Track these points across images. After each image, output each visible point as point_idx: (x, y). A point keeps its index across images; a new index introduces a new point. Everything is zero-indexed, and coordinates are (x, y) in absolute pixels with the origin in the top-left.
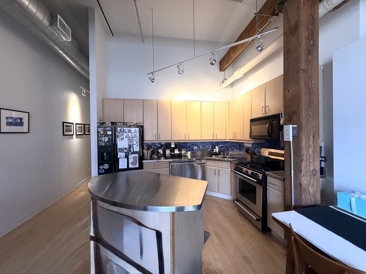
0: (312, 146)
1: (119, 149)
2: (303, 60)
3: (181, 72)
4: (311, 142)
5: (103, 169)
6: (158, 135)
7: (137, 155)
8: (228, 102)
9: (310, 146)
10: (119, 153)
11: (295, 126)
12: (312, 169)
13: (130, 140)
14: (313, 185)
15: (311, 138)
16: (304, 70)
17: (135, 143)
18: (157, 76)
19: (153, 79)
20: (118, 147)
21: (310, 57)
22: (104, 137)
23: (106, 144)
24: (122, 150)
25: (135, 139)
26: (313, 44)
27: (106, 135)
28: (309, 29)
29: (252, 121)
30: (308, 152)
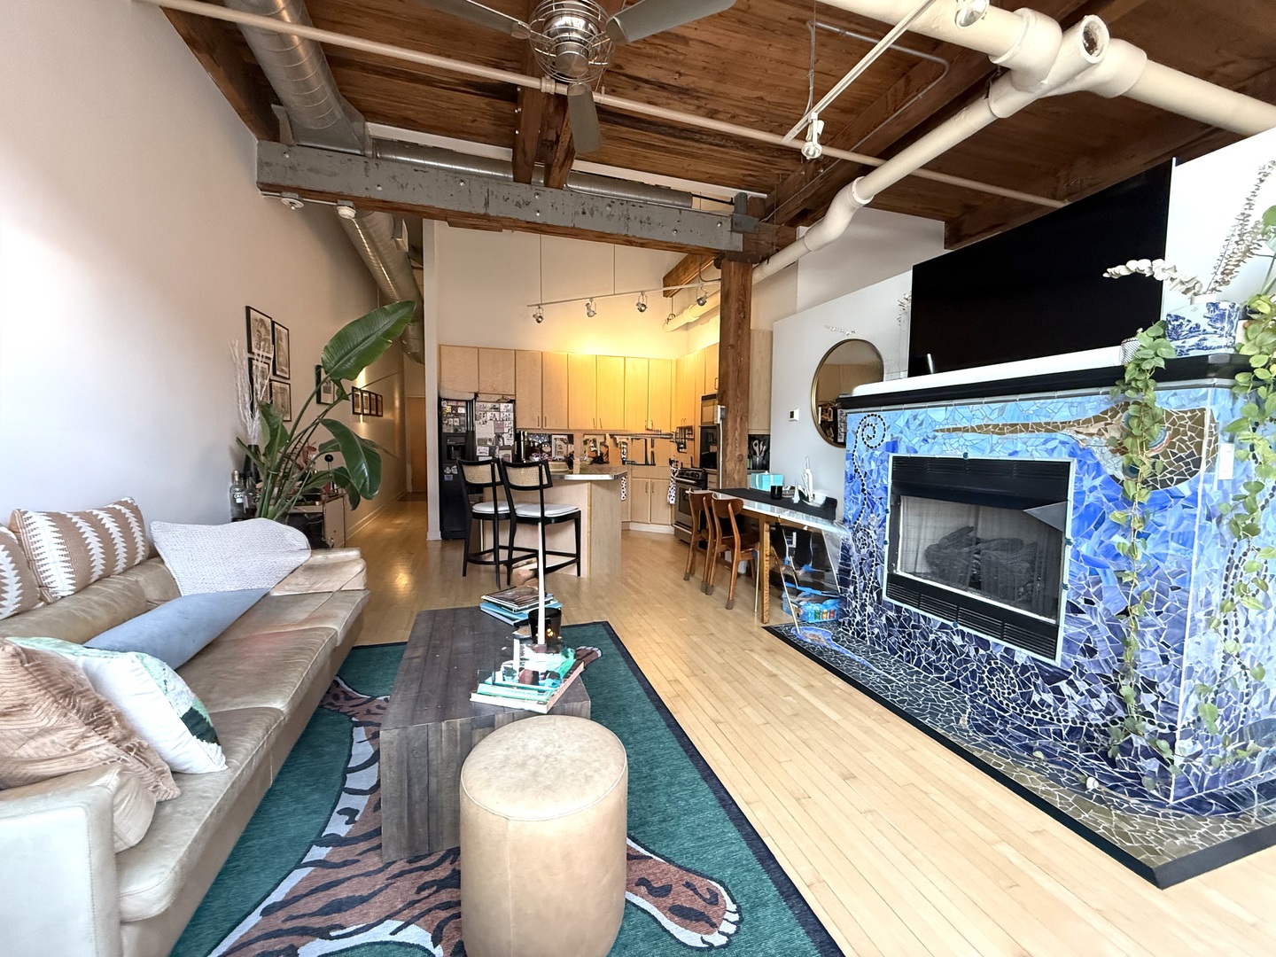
0: (739, 429)
1: (479, 440)
2: (732, 335)
3: (592, 314)
4: (738, 426)
5: (451, 473)
6: (543, 419)
7: (510, 452)
8: (677, 361)
9: (736, 429)
10: (478, 448)
11: (723, 407)
12: (738, 453)
13: (499, 424)
14: (739, 472)
15: (738, 420)
16: (732, 346)
17: (506, 430)
18: (546, 312)
19: (540, 317)
20: (477, 437)
21: (740, 332)
22: (453, 418)
23: (456, 430)
24: (483, 442)
25: (507, 422)
26: (744, 317)
27: (457, 415)
28: (740, 300)
29: (704, 398)
30: (734, 435)
